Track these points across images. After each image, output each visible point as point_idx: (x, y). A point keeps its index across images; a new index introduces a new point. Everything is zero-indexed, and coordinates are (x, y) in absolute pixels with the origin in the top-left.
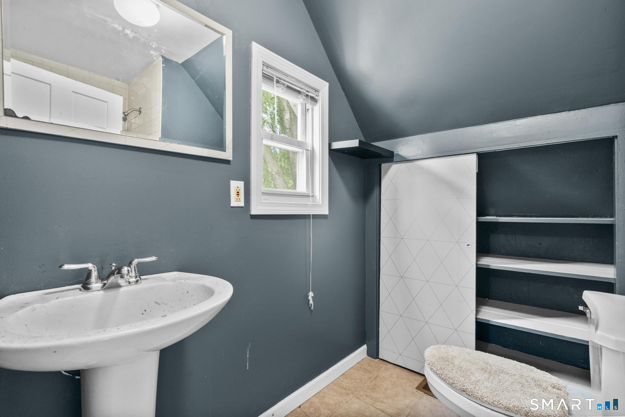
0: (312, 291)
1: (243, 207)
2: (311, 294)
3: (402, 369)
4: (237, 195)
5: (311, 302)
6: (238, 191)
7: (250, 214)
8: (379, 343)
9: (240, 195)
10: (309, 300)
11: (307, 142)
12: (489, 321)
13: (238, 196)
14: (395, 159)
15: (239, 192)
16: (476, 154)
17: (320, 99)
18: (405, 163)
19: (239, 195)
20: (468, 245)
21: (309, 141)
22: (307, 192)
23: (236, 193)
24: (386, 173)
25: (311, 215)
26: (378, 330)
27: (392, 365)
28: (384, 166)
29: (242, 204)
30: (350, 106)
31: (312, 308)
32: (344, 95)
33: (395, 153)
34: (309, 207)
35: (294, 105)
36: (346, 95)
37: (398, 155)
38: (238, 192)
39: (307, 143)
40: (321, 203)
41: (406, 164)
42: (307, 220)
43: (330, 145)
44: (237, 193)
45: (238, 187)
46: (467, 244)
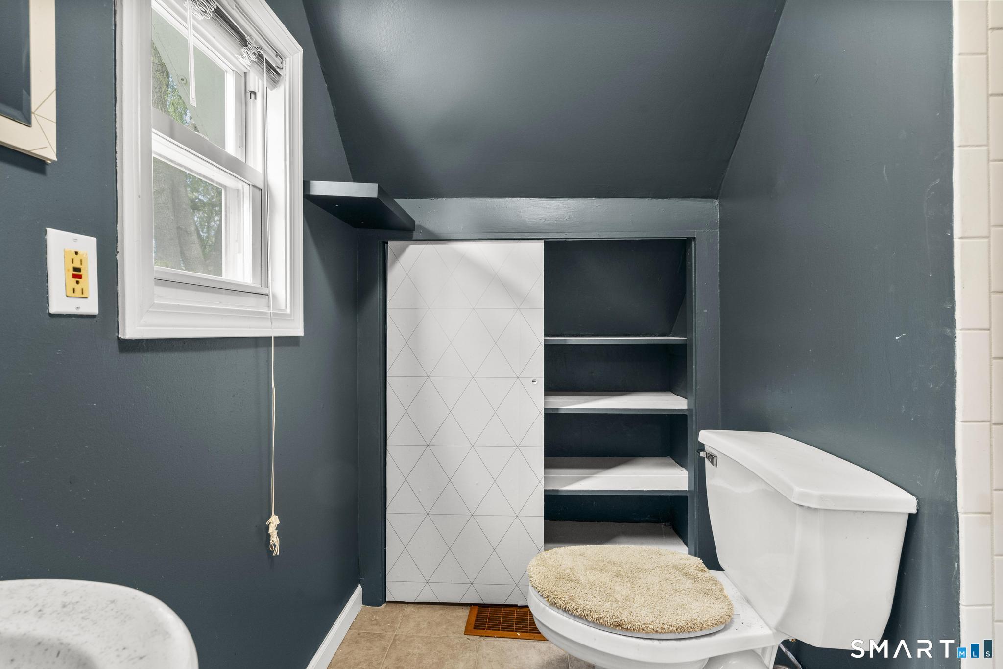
0: (276, 514)
1: (92, 316)
2: (274, 521)
3: (430, 607)
4: (74, 276)
5: (275, 539)
6: (77, 265)
7: (118, 338)
8: (387, 574)
9: (83, 276)
10: (269, 536)
11: (251, 163)
12: (558, 491)
13: (78, 282)
14: (415, 235)
15: (82, 267)
16: (543, 241)
17: (285, 73)
18: (432, 244)
19: (80, 277)
20: (533, 381)
21: (255, 163)
22: (253, 285)
23: (68, 270)
24: (397, 257)
25: (271, 337)
26: (383, 551)
27: (413, 605)
28: (392, 245)
29: (90, 306)
30: (336, 114)
31: (277, 551)
32: (326, 88)
33: (417, 223)
34: (268, 318)
35: (182, 80)
36: (329, 89)
37: (420, 227)
38: (77, 269)
39: (248, 166)
40: (288, 311)
41: (434, 245)
42: (262, 351)
43: (306, 186)
44: (72, 272)
45: (76, 253)
46: (532, 379)
